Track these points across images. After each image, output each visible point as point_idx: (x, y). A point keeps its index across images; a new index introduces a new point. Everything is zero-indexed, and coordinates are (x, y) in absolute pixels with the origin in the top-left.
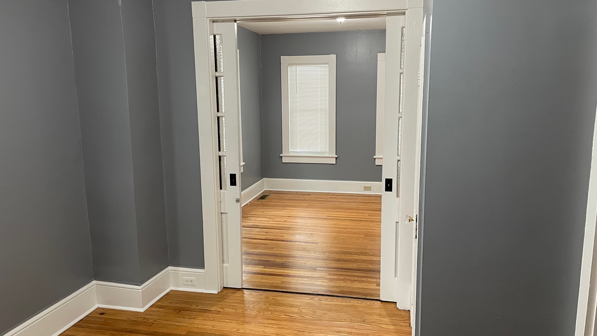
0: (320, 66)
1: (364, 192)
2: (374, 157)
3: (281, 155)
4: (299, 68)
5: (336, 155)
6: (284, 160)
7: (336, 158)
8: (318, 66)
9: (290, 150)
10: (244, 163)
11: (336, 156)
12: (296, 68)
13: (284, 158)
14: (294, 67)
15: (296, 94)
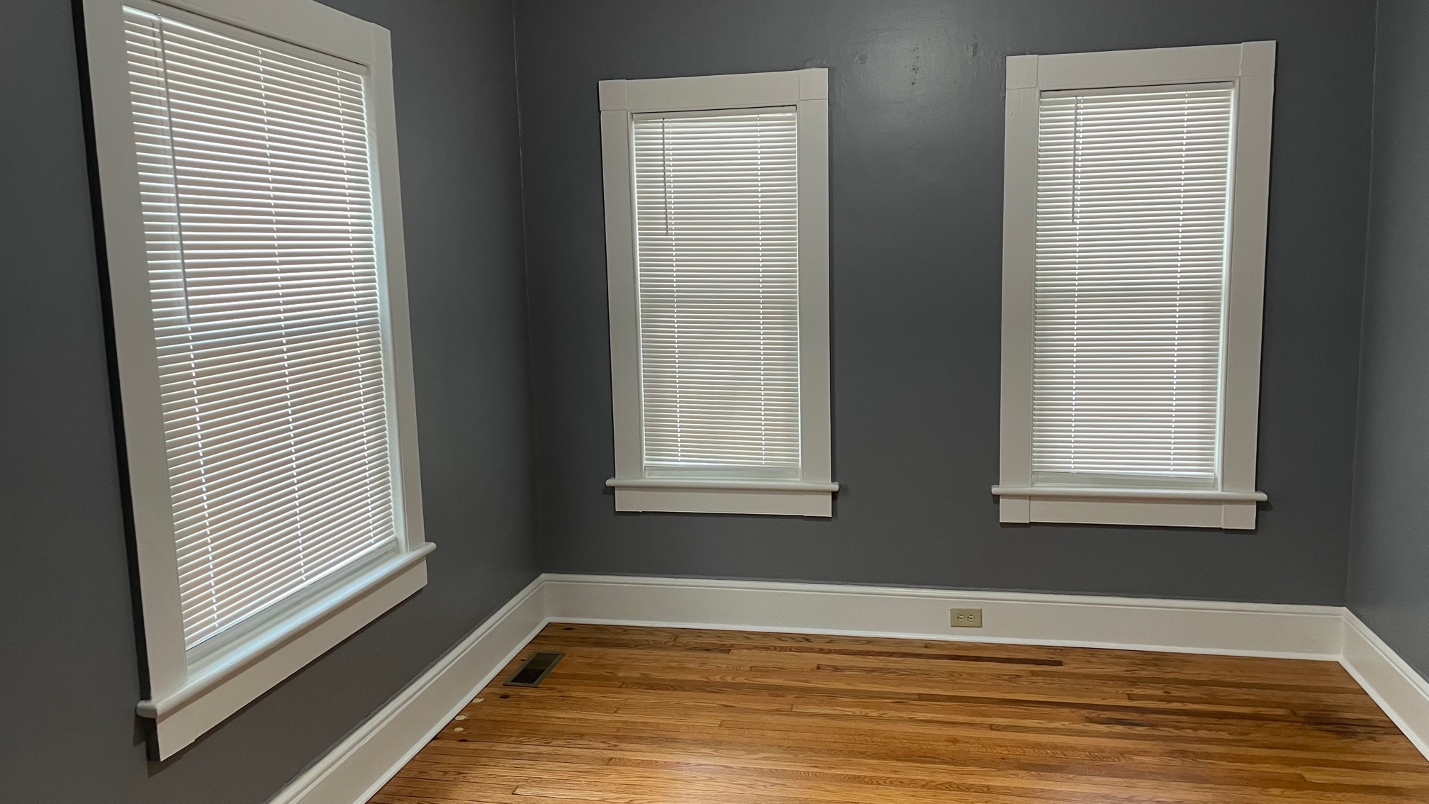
0: (762, 119)
1: (953, 634)
2: (995, 490)
3: (609, 482)
4: (676, 129)
5: (833, 480)
6: (624, 502)
7: (834, 495)
8: (755, 119)
9: (645, 462)
10: (432, 546)
11: (835, 487)
12: (663, 128)
13: (620, 492)
14: (653, 128)
15: (666, 234)
